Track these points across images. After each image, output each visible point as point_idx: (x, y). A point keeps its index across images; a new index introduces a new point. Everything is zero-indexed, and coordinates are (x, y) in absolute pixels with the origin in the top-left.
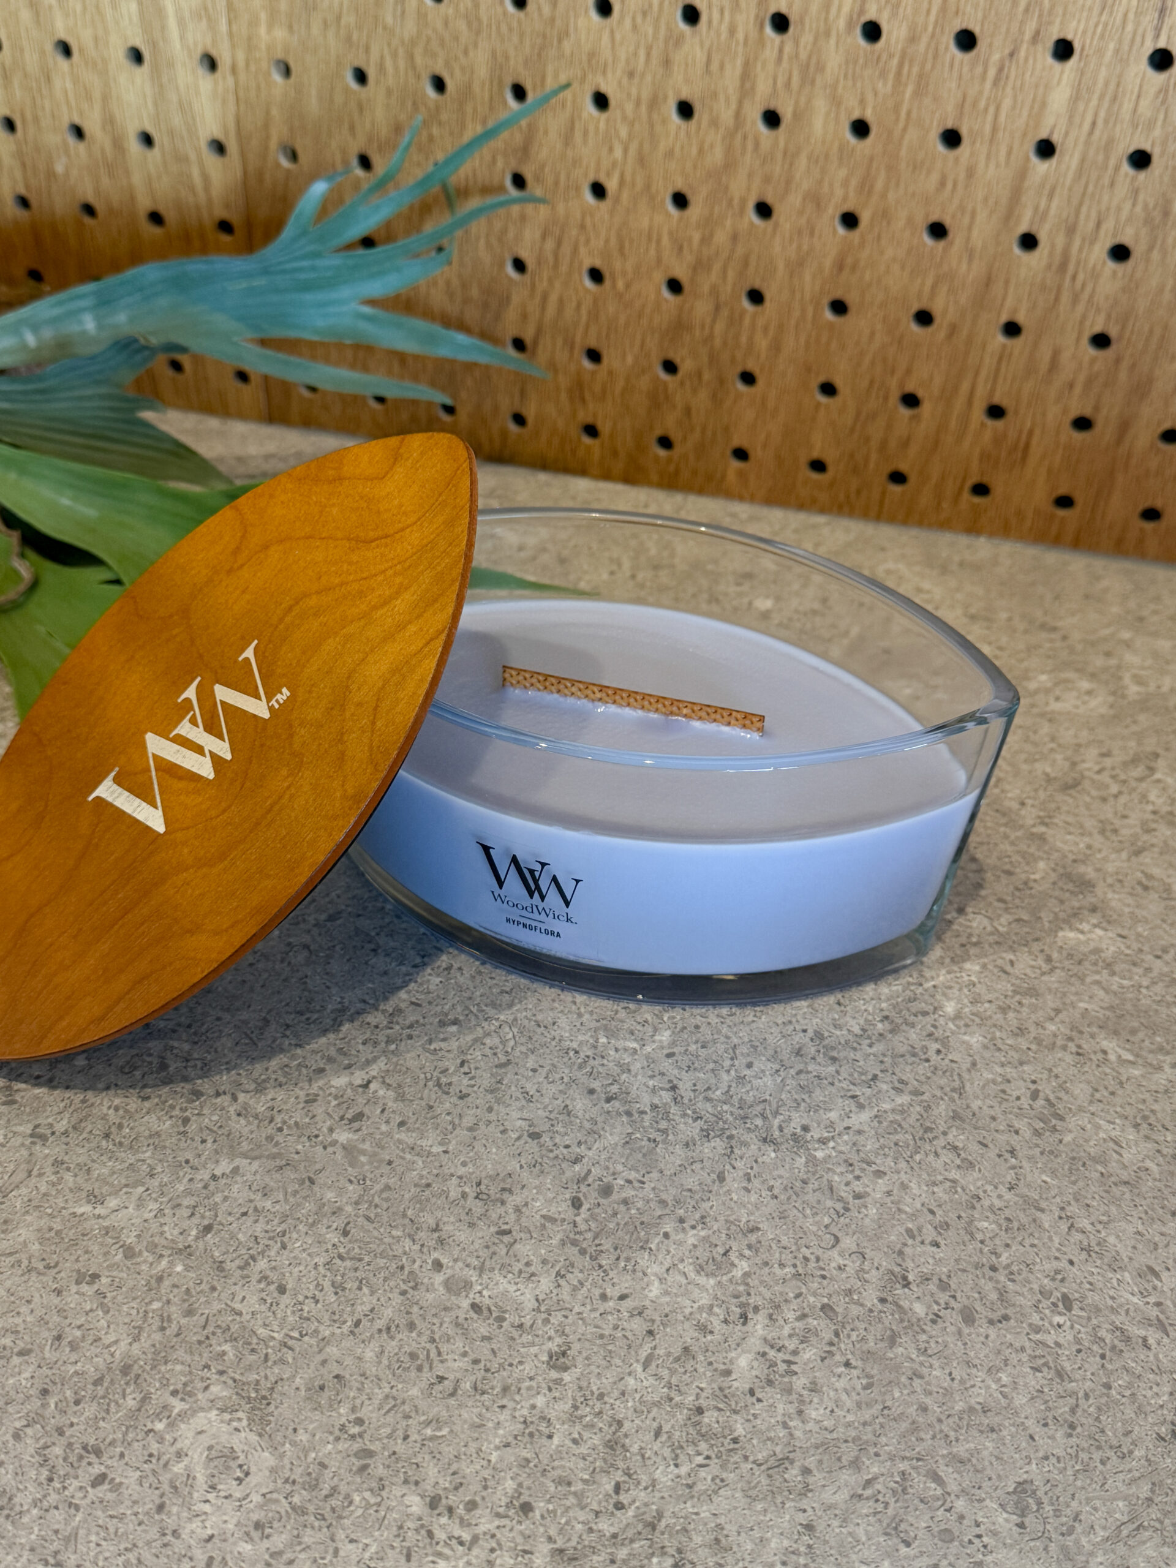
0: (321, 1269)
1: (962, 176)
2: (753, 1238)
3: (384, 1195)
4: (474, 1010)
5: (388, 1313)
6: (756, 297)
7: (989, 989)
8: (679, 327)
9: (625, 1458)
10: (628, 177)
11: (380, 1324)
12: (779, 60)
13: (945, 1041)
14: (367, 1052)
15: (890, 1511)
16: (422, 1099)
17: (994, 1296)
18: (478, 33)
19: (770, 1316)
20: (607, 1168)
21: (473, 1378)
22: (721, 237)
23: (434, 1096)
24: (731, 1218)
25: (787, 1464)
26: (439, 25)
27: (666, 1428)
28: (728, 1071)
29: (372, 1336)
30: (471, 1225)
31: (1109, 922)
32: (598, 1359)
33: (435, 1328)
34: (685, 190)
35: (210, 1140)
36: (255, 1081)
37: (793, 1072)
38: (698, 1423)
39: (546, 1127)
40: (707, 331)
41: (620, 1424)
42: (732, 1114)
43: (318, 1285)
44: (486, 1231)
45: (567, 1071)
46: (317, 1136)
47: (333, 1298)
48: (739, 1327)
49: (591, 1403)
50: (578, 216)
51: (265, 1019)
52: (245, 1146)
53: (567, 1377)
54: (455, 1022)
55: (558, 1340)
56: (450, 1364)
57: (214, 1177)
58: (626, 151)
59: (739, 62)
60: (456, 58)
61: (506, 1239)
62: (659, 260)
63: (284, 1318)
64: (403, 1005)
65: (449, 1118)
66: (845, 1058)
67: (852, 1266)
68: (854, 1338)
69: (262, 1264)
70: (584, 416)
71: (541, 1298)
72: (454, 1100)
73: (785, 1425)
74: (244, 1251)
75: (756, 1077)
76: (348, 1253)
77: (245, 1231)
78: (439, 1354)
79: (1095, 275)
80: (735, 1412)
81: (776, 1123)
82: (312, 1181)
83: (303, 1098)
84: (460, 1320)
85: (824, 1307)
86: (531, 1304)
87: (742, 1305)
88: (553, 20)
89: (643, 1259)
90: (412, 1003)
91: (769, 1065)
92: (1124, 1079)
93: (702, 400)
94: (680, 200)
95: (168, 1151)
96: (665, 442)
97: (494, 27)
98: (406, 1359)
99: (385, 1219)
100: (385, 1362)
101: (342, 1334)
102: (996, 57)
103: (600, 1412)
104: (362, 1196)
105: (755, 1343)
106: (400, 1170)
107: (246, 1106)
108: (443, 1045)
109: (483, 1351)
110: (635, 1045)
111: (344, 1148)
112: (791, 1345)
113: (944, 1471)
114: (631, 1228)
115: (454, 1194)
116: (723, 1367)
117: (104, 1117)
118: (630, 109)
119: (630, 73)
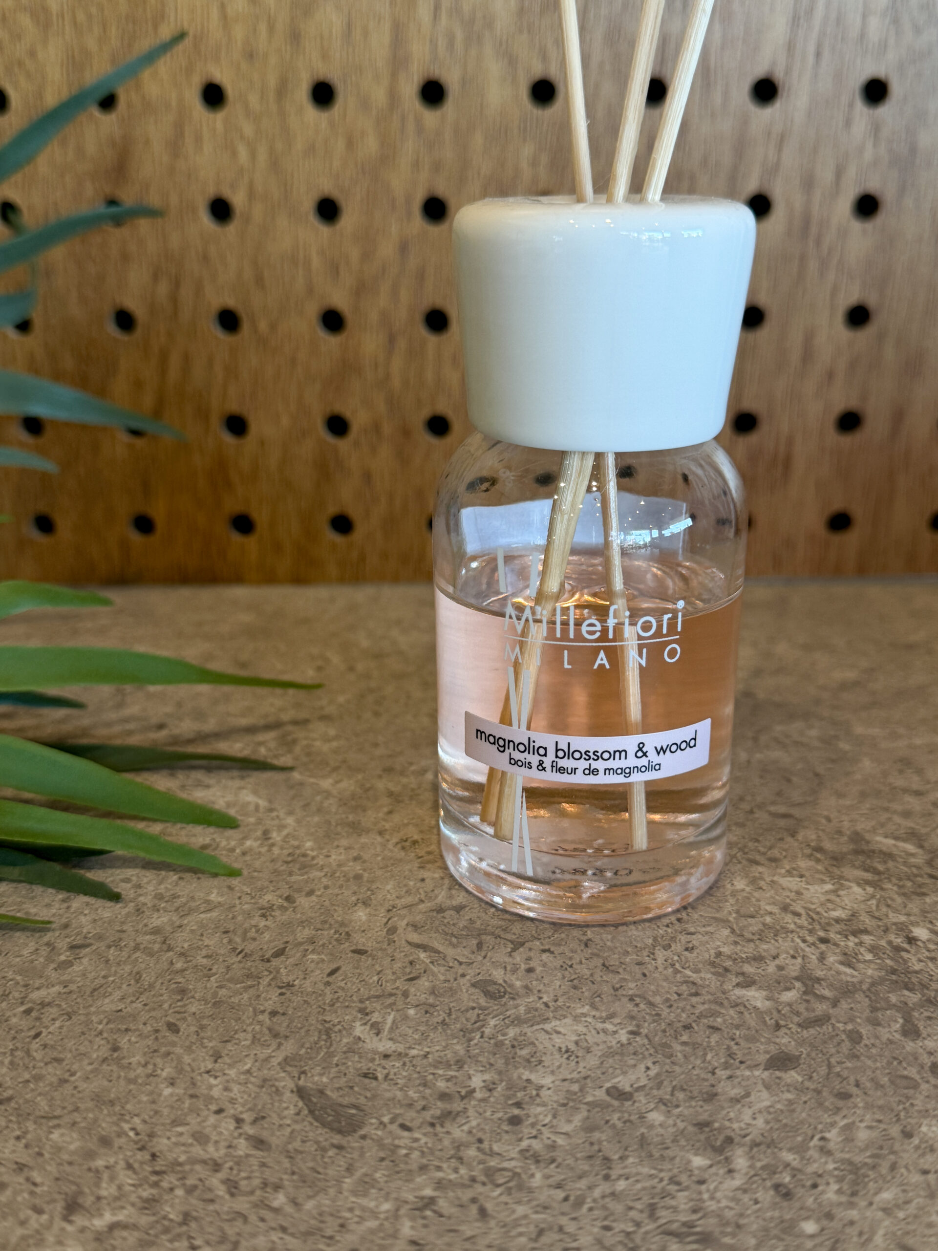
6: (437, 321)
8: (346, 368)
10: (260, 187)
22: (387, 250)
34: (334, 195)
40: (381, 372)
50: (198, 249)
58: (253, 153)
60: (20, 63)
62: (310, 290)
70: (232, 506)
79: (841, 241)
118: (254, 100)
119: (250, 55)
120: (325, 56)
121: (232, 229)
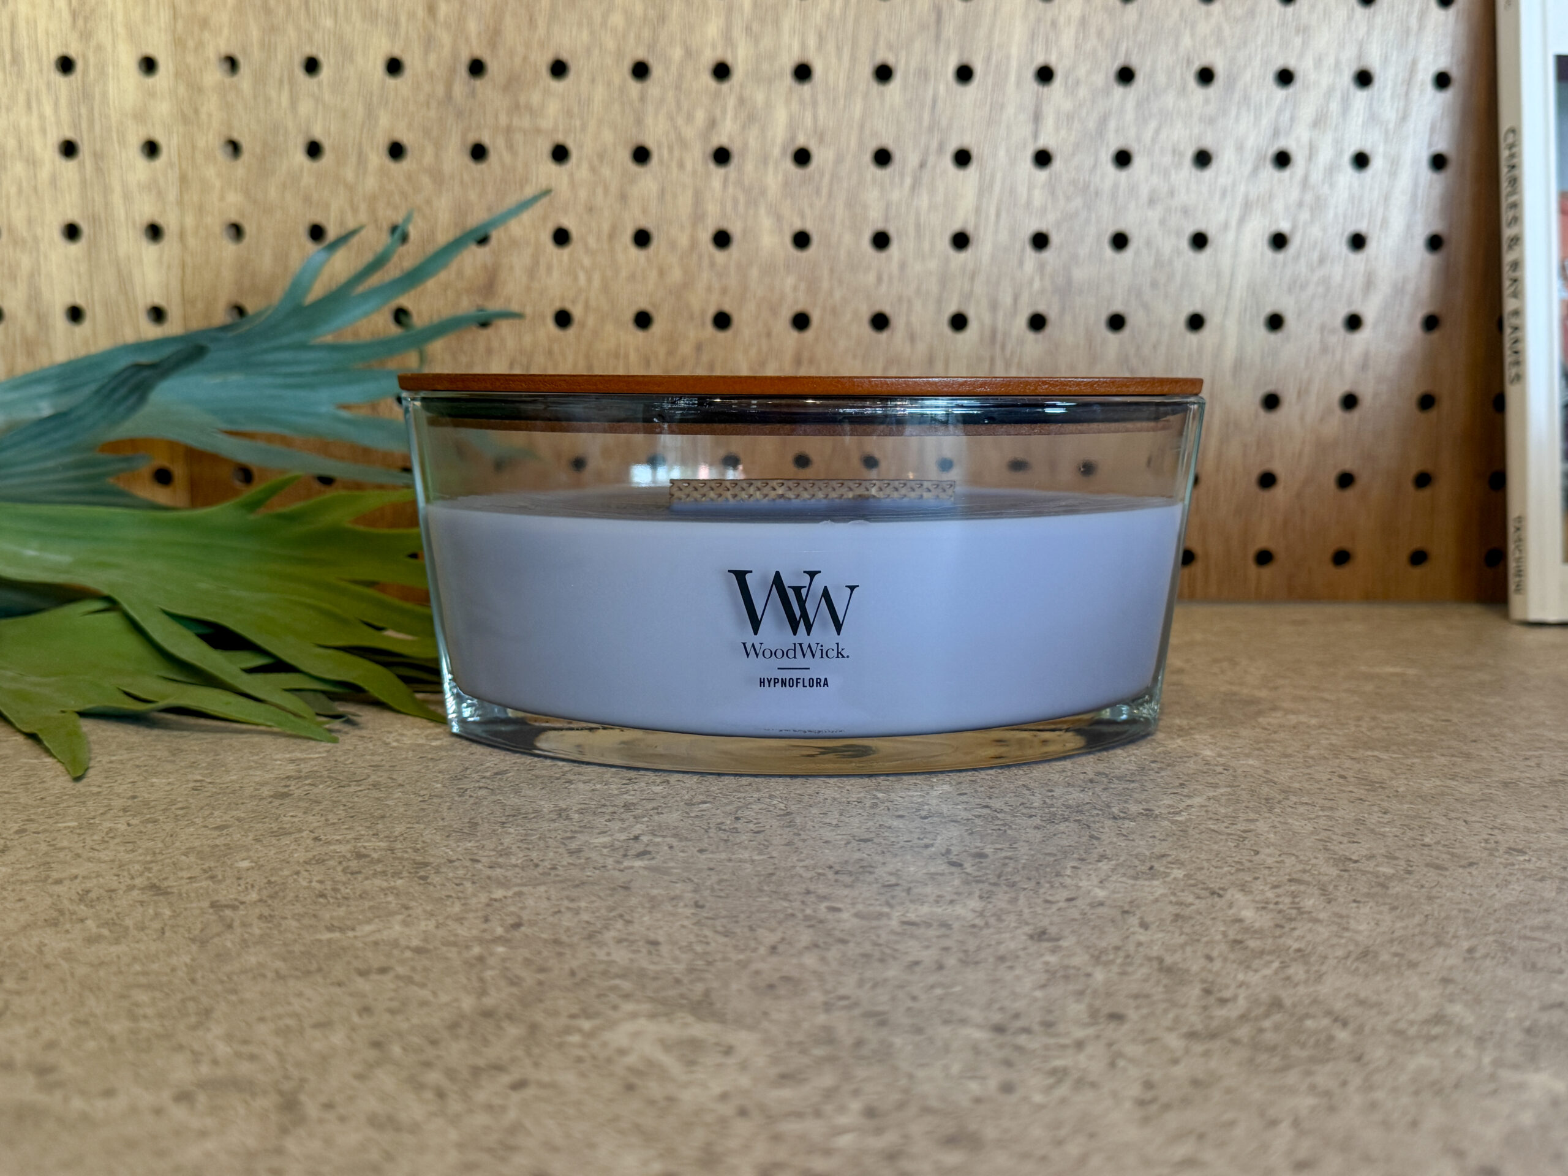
1: (896, 271)
10: (593, 303)
12: (725, 188)
14: (617, 825)
16: (710, 838)
19: (1243, 890)
20: (966, 846)
22: (686, 348)
23: (723, 836)
26: (402, 181)
34: (648, 310)
39: (872, 836)
41: (1158, 959)
42: (1064, 811)
43: (697, 935)
44: (869, 888)
46: (604, 867)
47: (725, 939)
48: (1218, 899)
49: (1110, 953)
50: (546, 344)
51: (470, 822)
52: (517, 881)
58: (589, 280)
59: (690, 193)
60: (419, 209)
81: (1115, 810)
82: (625, 887)
83: (563, 852)
84: (898, 931)
86: (971, 914)
87: (1205, 889)
88: (514, 168)
89: (1066, 880)
90: (643, 799)
92: (1410, 764)
94: (643, 320)
95: (417, 895)
97: (457, 178)
98: (859, 958)
99: (741, 895)
100: (834, 963)
101: (761, 955)
102: (910, 167)
103: (1129, 956)
104: (697, 887)
105: (1246, 904)
106: (727, 871)
107: (495, 863)
108: (704, 813)
109: (946, 943)
110: (918, 794)
111: (645, 868)
112: (1285, 900)
113: (1534, 935)
114: (1033, 869)
115: (808, 874)
116: (1230, 919)
117: (307, 888)
118: (592, 242)
119: (590, 209)
120: (645, 211)
121: (571, 331)
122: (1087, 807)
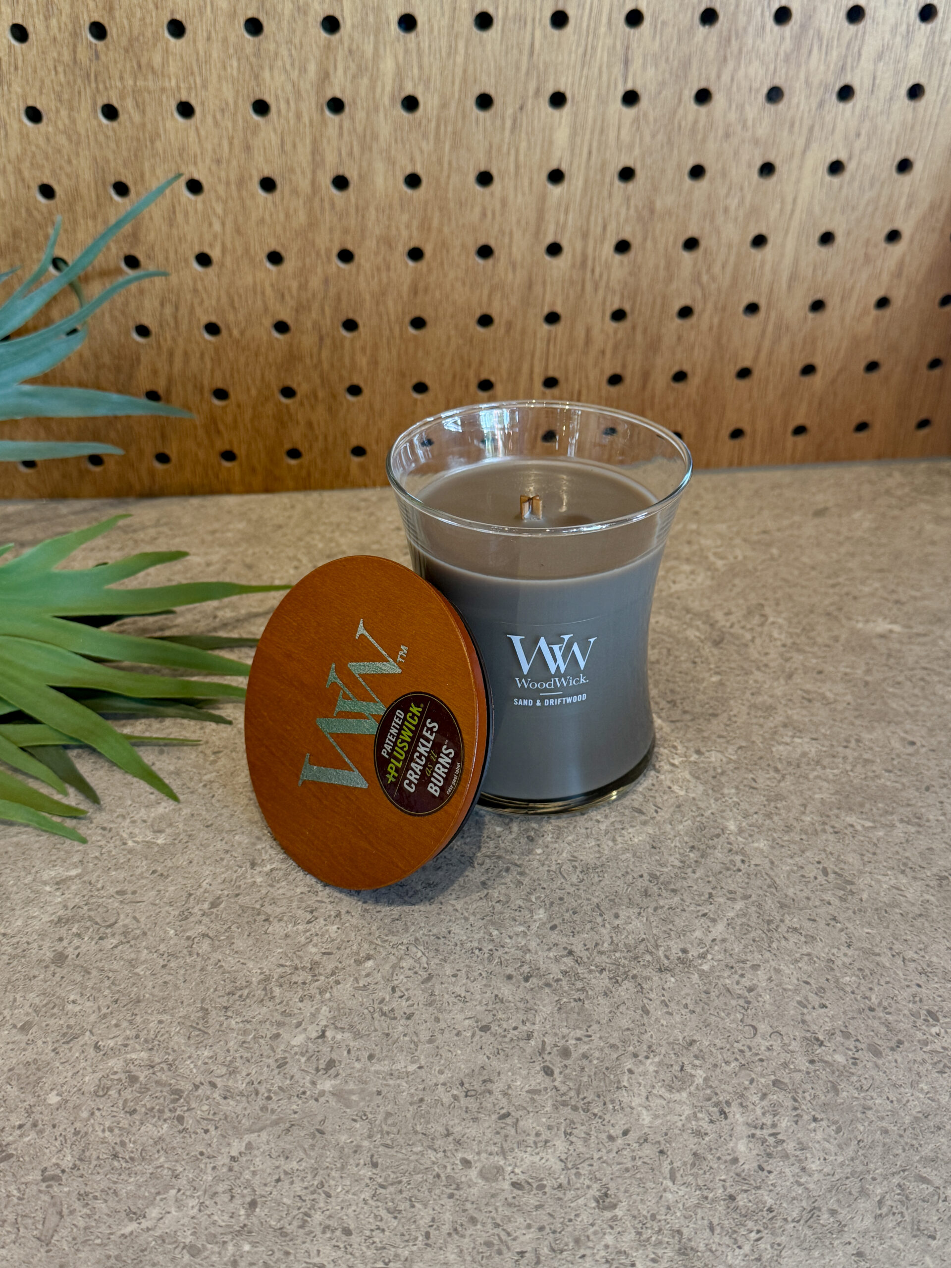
0: (370, 1202)
1: (498, 206)
2: (695, 1049)
3: (390, 1121)
4: (379, 942)
5: (447, 1217)
6: (350, 325)
7: (751, 804)
8: (293, 357)
9: (699, 1259)
10: (229, 246)
11: (446, 1228)
12: (341, 135)
13: (742, 852)
14: (308, 1008)
15: (907, 1218)
16: (376, 1030)
17: (883, 1030)
18: (78, 143)
19: (741, 1104)
20: (556, 1034)
21: (546, 1243)
22: (315, 282)
23: (385, 1025)
24: (671, 1040)
25: (817, 1213)
26: (41, 142)
27: (715, 1222)
28: (604, 926)
29: (445, 1242)
30: (475, 1120)
31: (800, 731)
32: (634, 1189)
33: (493, 1214)
34: (279, 249)
35: (211, 1128)
36: (223, 1064)
37: (650, 910)
38: (736, 1208)
39: (490, 1018)
40: (315, 360)
41: (679, 1232)
42: (625, 958)
43: (376, 1216)
44: (489, 1121)
45: (481, 967)
46: (304, 1093)
47: (395, 1223)
48: (724, 1122)
49: (648, 1225)
50: (191, 283)
51: (202, 1008)
52: (246, 1123)
53: (619, 1212)
54: (368, 958)
55: (596, 1186)
56: (522, 1238)
57: (233, 1159)
58: (223, 224)
59: (308, 141)
60: (61, 168)
61: (509, 1121)
62: (266, 309)
63: (363, 1255)
64: (317, 958)
65: (407, 1038)
66: (682, 887)
67: (777, 1044)
68: (808, 1098)
69: (318, 1217)
70: (222, 445)
71: (563, 1157)
72: (403, 1022)
73: (800, 1184)
74: (296, 1212)
75: (626, 923)
76: (386, 1180)
77: (287, 1194)
78: (509, 1234)
79: (608, 266)
80: (758, 1188)
81: (661, 953)
82: (322, 1132)
83: (274, 1065)
84: (510, 1200)
85: (775, 1083)
86: (558, 1166)
87: (717, 1104)
88: (144, 125)
89: (624, 1096)
90: (324, 954)
91: (631, 911)
92: (875, 841)
93: (320, 414)
94: (275, 258)
95: (180, 1151)
96: (294, 453)
97: (92, 138)
98: (483, 1249)
99: (401, 1141)
100: (469, 1258)
101: (419, 1249)
102: (510, 111)
103: (660, 1230)
104: (370, 1129)
105: (742, 1130)
106: (391, 1096)
107: (227, 1089)
108: (369, 980)
109: (542, 1217)
110: (521, 929)
111: (333, 1094)
112: (768, 1120)
113: (926, 1172)
114: (601, 1076)
115: (447, 1099)
116: (729, 1158)
117: (103, 1141)
118: (221, 189)
119: (218, 161)
120: (268, 163)
121: (213, 269)
122: (642, 947)
